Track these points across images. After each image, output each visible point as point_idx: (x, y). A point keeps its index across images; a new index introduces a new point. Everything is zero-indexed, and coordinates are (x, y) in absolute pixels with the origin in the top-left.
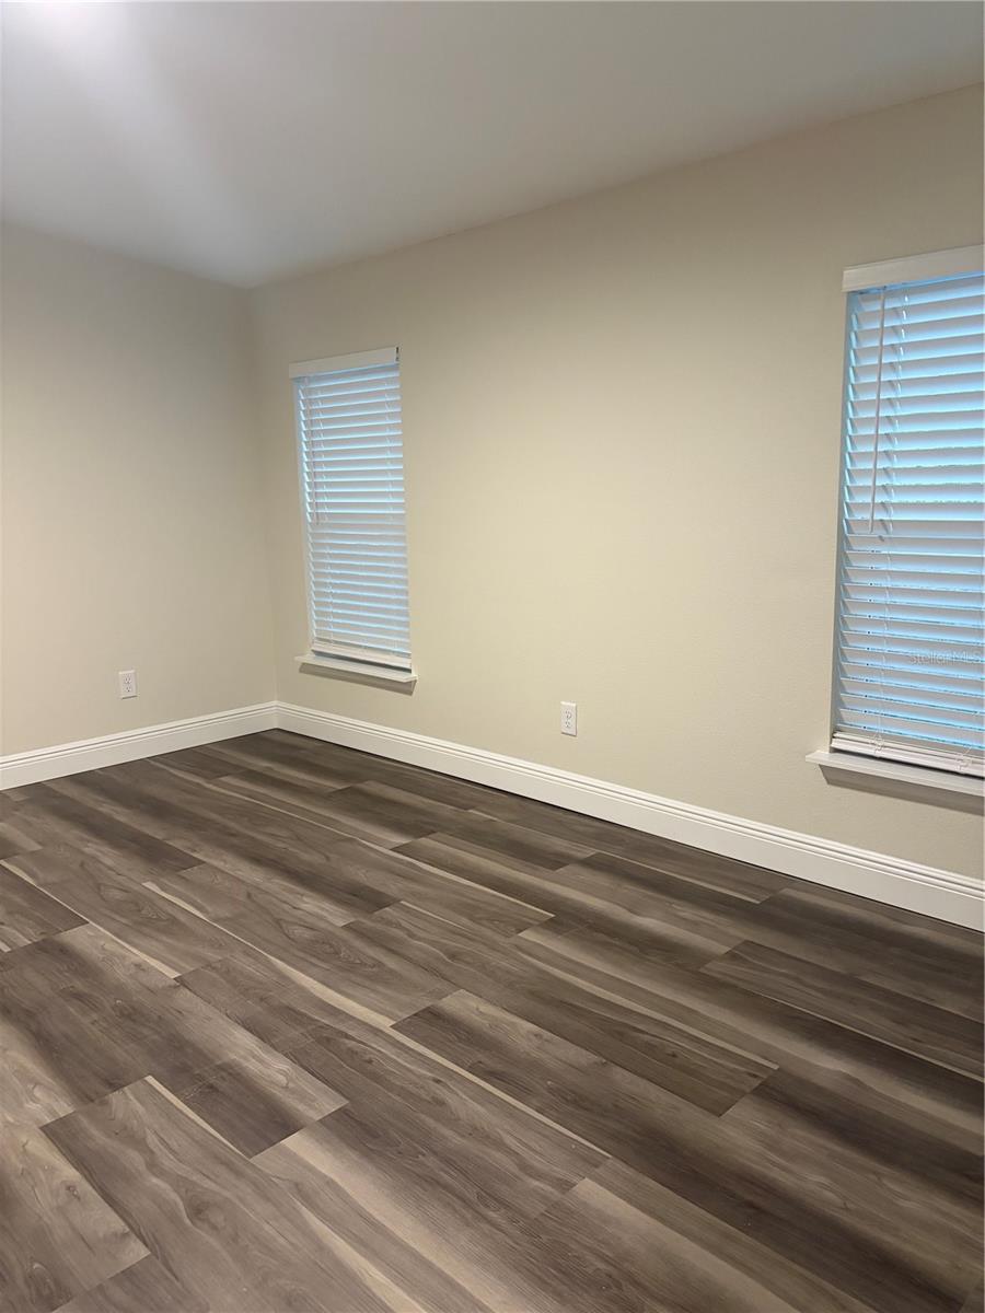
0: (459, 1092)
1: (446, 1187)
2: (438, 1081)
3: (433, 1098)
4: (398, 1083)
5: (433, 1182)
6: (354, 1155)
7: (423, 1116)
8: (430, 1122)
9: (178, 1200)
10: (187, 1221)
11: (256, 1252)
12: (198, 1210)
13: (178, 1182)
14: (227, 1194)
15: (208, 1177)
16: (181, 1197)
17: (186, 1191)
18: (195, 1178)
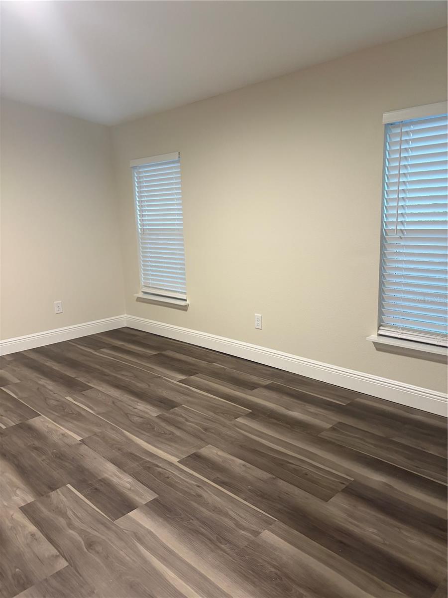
0: (209, 492)
1: (202, 534)
2: (199, 486)
3: (196, 494)
4: (181, 487)
5: (197, 532)
6: (161, 520)
7: (192, 502)
8: (195, 505)
9: (81, 540)
10: (85, 550)
11: (117, 564)
12: (90, 545)
13: (81, 532)
14: (103, 537)
15: (95, 530)
16: (82, 538)
17: (85, 536)
18: (89, 530)
